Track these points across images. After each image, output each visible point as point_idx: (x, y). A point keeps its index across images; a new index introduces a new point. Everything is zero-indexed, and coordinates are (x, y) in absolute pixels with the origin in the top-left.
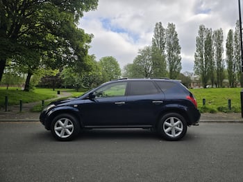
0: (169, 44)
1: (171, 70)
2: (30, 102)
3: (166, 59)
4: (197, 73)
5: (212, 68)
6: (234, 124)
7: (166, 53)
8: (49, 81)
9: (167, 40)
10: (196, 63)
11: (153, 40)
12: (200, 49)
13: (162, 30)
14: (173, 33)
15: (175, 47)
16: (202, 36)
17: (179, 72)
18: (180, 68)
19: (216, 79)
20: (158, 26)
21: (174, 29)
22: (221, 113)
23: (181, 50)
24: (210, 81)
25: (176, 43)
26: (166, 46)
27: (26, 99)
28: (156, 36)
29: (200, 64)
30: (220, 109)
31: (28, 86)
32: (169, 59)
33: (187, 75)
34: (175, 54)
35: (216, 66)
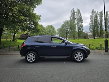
0: (78, 19)
1: (78, 31)
2: (14, 46)
3: (76, 26)
4: (91, 31)
5: (98, 29)
6: (101, 55)
7: (76, 23)
8: (24, 36)
9: (77, 17)
10: (90, 27)
11: (70, 17)
12: (92, 21)
13: (74, 12)
14: (79, 13)
15: (80, 20)
16: (93, 15)
17: (82, 32)
18: (83, 30)
19: (99, 34)
20: (73, 10)
21: (80, 11)
22: (97, 50)
23: (83, 21)
24: (97, 35)
25: (81, 18)
26: (76, 19)
27: (13, 45)
28: (72, 15)
29: (92, 28)
30: (97, 48)
31: (14, 39)
32: (78, 26)
33: (86, 33)
34: (80, 23)
35: (100, 28)
